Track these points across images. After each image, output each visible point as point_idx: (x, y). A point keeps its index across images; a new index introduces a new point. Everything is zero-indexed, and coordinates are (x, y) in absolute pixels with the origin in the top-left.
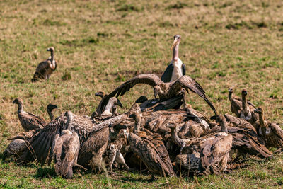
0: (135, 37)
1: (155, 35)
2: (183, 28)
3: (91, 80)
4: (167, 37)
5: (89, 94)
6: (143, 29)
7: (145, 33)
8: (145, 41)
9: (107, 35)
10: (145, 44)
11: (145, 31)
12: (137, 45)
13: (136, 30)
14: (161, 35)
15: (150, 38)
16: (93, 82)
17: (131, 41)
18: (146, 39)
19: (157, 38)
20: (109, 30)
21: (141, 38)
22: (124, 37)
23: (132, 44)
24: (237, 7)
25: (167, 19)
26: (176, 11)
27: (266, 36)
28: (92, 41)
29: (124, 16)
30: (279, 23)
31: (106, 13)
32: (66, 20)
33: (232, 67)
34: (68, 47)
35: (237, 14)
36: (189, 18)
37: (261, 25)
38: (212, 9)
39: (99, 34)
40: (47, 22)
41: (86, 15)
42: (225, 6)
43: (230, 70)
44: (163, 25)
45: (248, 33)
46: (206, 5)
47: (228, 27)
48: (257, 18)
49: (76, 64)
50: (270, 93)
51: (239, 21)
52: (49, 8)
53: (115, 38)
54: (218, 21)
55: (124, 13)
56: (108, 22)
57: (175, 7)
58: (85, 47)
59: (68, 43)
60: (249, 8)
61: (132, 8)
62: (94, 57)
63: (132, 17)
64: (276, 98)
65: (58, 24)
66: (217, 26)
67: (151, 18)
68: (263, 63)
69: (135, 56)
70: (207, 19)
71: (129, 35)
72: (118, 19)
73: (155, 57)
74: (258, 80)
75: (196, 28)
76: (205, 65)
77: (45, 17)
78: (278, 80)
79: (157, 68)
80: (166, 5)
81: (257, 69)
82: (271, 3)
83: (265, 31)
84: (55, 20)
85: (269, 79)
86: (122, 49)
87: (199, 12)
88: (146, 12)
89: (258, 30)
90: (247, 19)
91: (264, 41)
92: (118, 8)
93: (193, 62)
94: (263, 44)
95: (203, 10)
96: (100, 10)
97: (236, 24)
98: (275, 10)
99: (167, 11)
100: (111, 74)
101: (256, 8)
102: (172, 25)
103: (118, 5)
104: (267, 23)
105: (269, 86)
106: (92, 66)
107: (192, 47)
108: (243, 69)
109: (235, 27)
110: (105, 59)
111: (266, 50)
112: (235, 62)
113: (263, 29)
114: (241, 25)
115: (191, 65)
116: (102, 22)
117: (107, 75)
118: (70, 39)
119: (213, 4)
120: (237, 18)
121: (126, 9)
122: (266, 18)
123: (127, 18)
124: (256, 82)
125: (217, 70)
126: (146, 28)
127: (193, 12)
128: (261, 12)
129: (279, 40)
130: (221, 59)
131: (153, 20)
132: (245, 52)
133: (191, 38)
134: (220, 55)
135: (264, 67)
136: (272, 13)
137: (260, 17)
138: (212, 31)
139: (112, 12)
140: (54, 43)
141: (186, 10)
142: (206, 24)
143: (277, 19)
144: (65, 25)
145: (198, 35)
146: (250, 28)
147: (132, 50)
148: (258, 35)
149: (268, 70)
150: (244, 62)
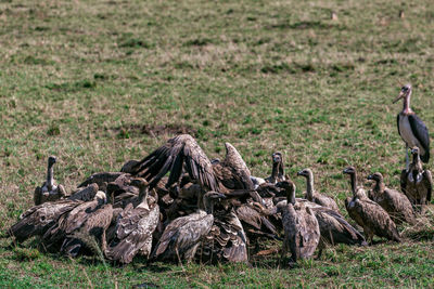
0: (143, 81)
1: (169, 79)
2: (205, 71)
3: (86, 136)
4: (185, 82)
5: (83, 154)
6: (153, 71)
7: (156, 76)
8: (156, 87)
9: (107, 78)
10: (156, 90)
11: (156, 73)
12: (146, 91)
13: (145, 72)
14: (177, 79)
15: (163, 82)
16: (88, 138)
17: (138, 86)
18: (158, 84)
19: (172, 82)
20: (110, 71)
21: (150, 82)
22: (129, 81)
23: (139, 90)
24: (277, 45)
25: (185, 58)
26: (197, 48)
27: (313, 83)
28: (87, 85)
29: (129, 54)
30: (330, 66)
31: (106, 49)
32: (54, 58)
33: (269, 122)
34: (56, 93)
35: (276, 54)
36: (214, 58)
37: (308, 69)
38: (243, 47)
39: (96, 77)
40: (29, 60)
41: (81, 51)
42: (261, 43)
43: (266, 126)
44: (180, 66)
45: (290, 79)
46: (236, 41)
47: (264, 71)
48: (302, 59)
49: (66, 114)
50: (318, 157)
51: (279, 63)
52: (32, 42)
53: (118, 82)
54: (252, 62)
55: (129, 49)
56: (108, 61)
57: (196, 43)
58: (78, 93)
59: (57, 87)
60: (292, 46)
61: (140, 44)
62: (89, 106)
63: (140, 55)
64: (325, 163)
65: (44, 63)
66: (250, 69)
67: (165, 56)
68: (310, 118)
69: (143, 106)
70: (237, 59)
71: (136, 78)
72: (121, 57)
73: (168, 108)
74: (303, 139)
75: (223, 70)
76: (234, 119)
77: (27, 53)
78: (329, 140)
79: (171, 122)
80: (185, 40)
81: (302, 125)
82: (320, 41)
83: (312, 76)
84: (39, 57)
85: (316, 139)
86: (126, 96)
87: (227, 51)
88: (159, 49)
89: (303, 76)
90: (289, 60)
91: (310, 89)
92: (122, 43)
93: (218, 115)
94: (309, 93)
95: (232, 47)
96: (97, 45)
97: (275, 67)
98: (326, 50)
99: (186, 48)
100: (111, 128)
101: (300, 47)
102: (191, 67)
103: (122, 40)
104: (315, 66)
105: (316, 147)
106: (87, 118)
107: (217, 96)
108: (283, 125)
109: (274, 70)
110: (104, 108)
111: (314, 101)
112: (274, 116)
113: (310, 73)
114: (280, 68)
115: (216, 119)
116: (100, 61)
117: (106, 129)
118: (58, 83)
119: (245, 40)
120: (277, 58)
121: (132, 45)
122: (314, 60)
123: (133, 56)
124: (300, 142)
125: (249, 126)
126: (158, 69)
127: (219, 50)
128: (307, 51)
129: (330, 88)
130: (255, 110)
131: (168, 59)
132: (286, 103)
133: (217, 84)
134: (254, 107)
135: (311, 123)
136: (322, 53)
137: (306, 58)
138: (243, 75)
139: (114, 47)
140: (37, 86)
141: (210, 48)
142: (236, 66)
143: (328, 61)
144: (52, 63)
145: (225, 79)
146: (293, 72)
147: (139, 97)
148: (302, 81)
149: (315, 127)
150: (284, 116)
